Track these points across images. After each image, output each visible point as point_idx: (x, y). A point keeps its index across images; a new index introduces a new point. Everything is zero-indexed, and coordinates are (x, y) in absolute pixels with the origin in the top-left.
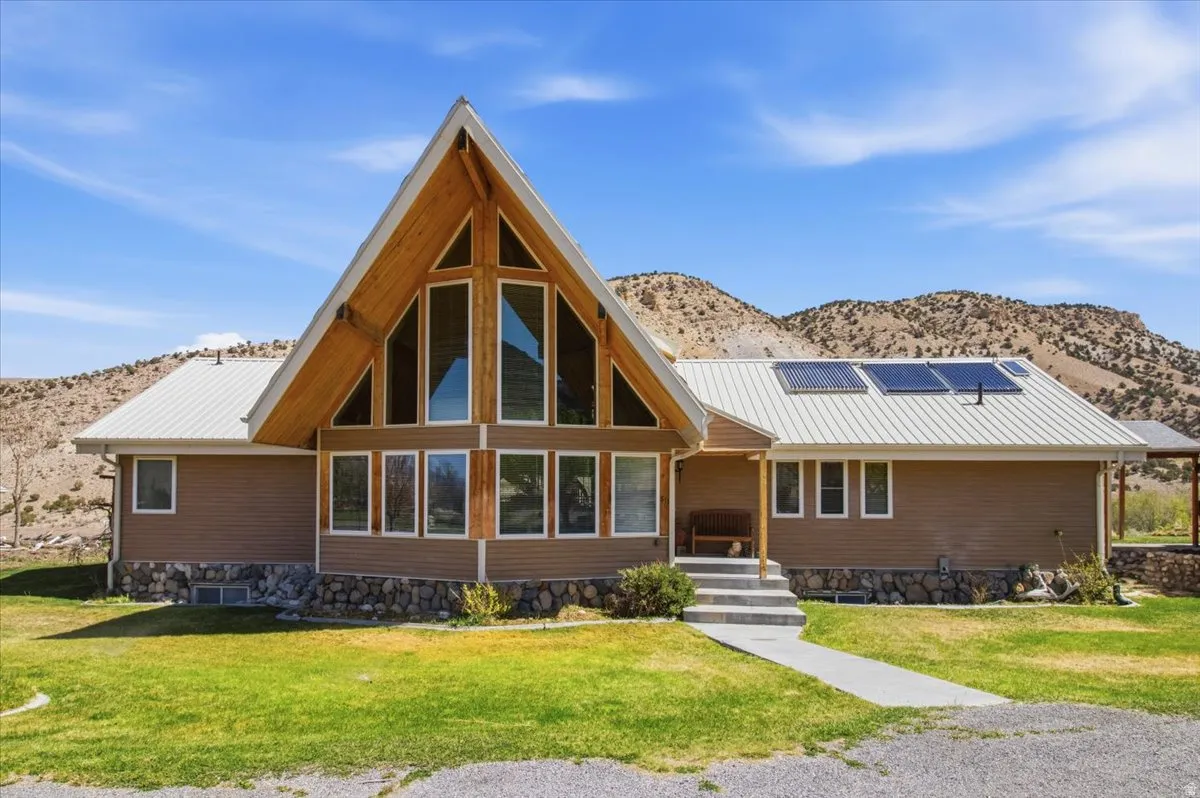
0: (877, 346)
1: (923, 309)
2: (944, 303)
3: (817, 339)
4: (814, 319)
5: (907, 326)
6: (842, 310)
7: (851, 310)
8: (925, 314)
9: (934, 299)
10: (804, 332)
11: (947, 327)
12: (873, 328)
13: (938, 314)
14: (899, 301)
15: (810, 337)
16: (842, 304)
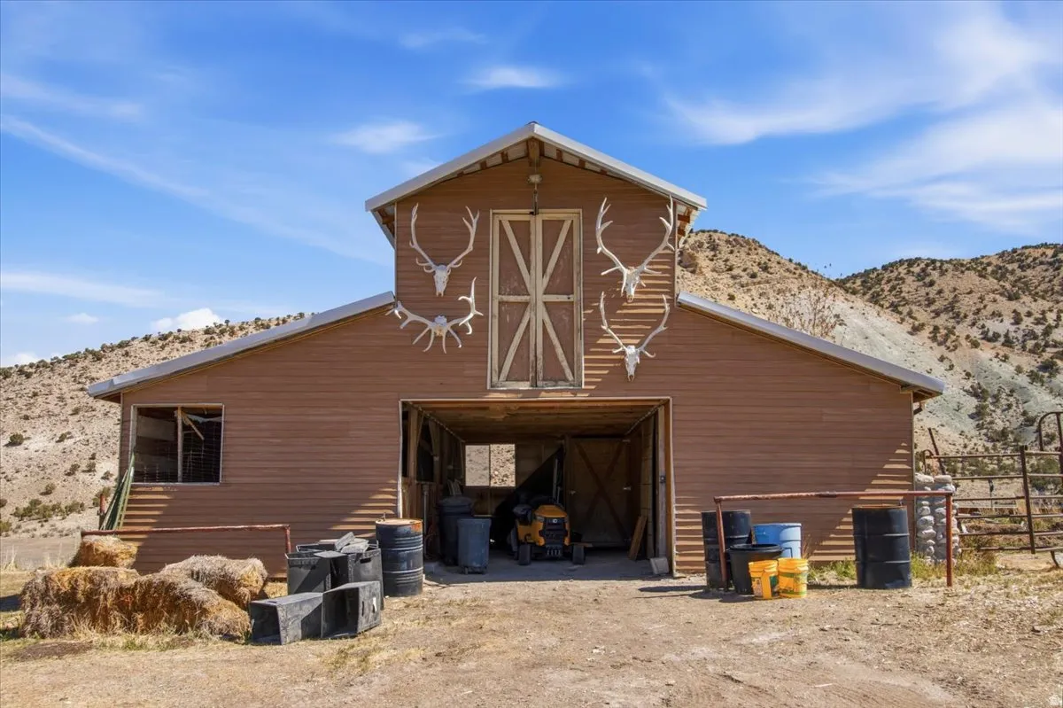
0: (963, 312)
1: (1010, 267)
2: (1035, 259)
3: (887, 304)
4: (879, 281)
5: (997, 287)
6: (912, 269)
7: (925, 270)
8: (1013, 272)
9: (1021, 255)
10: (868, 296)
11: (1043, 287)
12: (955, 289)
13: (1029, 272)
14: (977, 259)
15: (876, 303)
16: (911, 263)
